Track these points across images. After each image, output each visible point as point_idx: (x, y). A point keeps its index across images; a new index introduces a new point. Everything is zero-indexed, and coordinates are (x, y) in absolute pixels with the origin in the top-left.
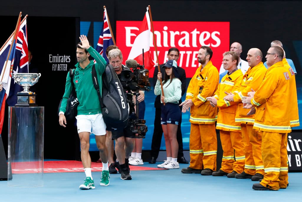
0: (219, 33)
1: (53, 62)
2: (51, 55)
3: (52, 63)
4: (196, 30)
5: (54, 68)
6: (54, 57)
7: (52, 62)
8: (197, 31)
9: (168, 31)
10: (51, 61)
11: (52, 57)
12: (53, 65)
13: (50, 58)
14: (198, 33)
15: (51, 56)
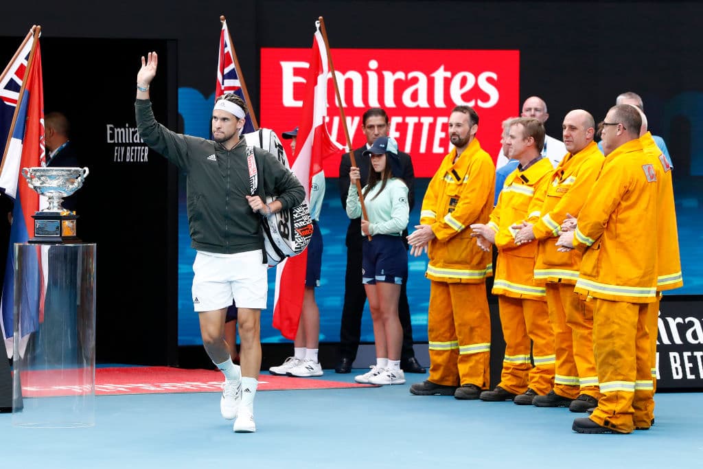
0: (494, 76)
1: (116, 142)
2: (112, 126)
3: (114, 144)
4: (442, 68)
5: (117, 156)
6: (119, 129)
7: (112, 142)
8: (446, 70)
9: (379, 72)
10: (111, 139)
11: (114, 131)
12: (116, 148)
13: (109, 132)
14: (448, 74)
15: (111, 129)
